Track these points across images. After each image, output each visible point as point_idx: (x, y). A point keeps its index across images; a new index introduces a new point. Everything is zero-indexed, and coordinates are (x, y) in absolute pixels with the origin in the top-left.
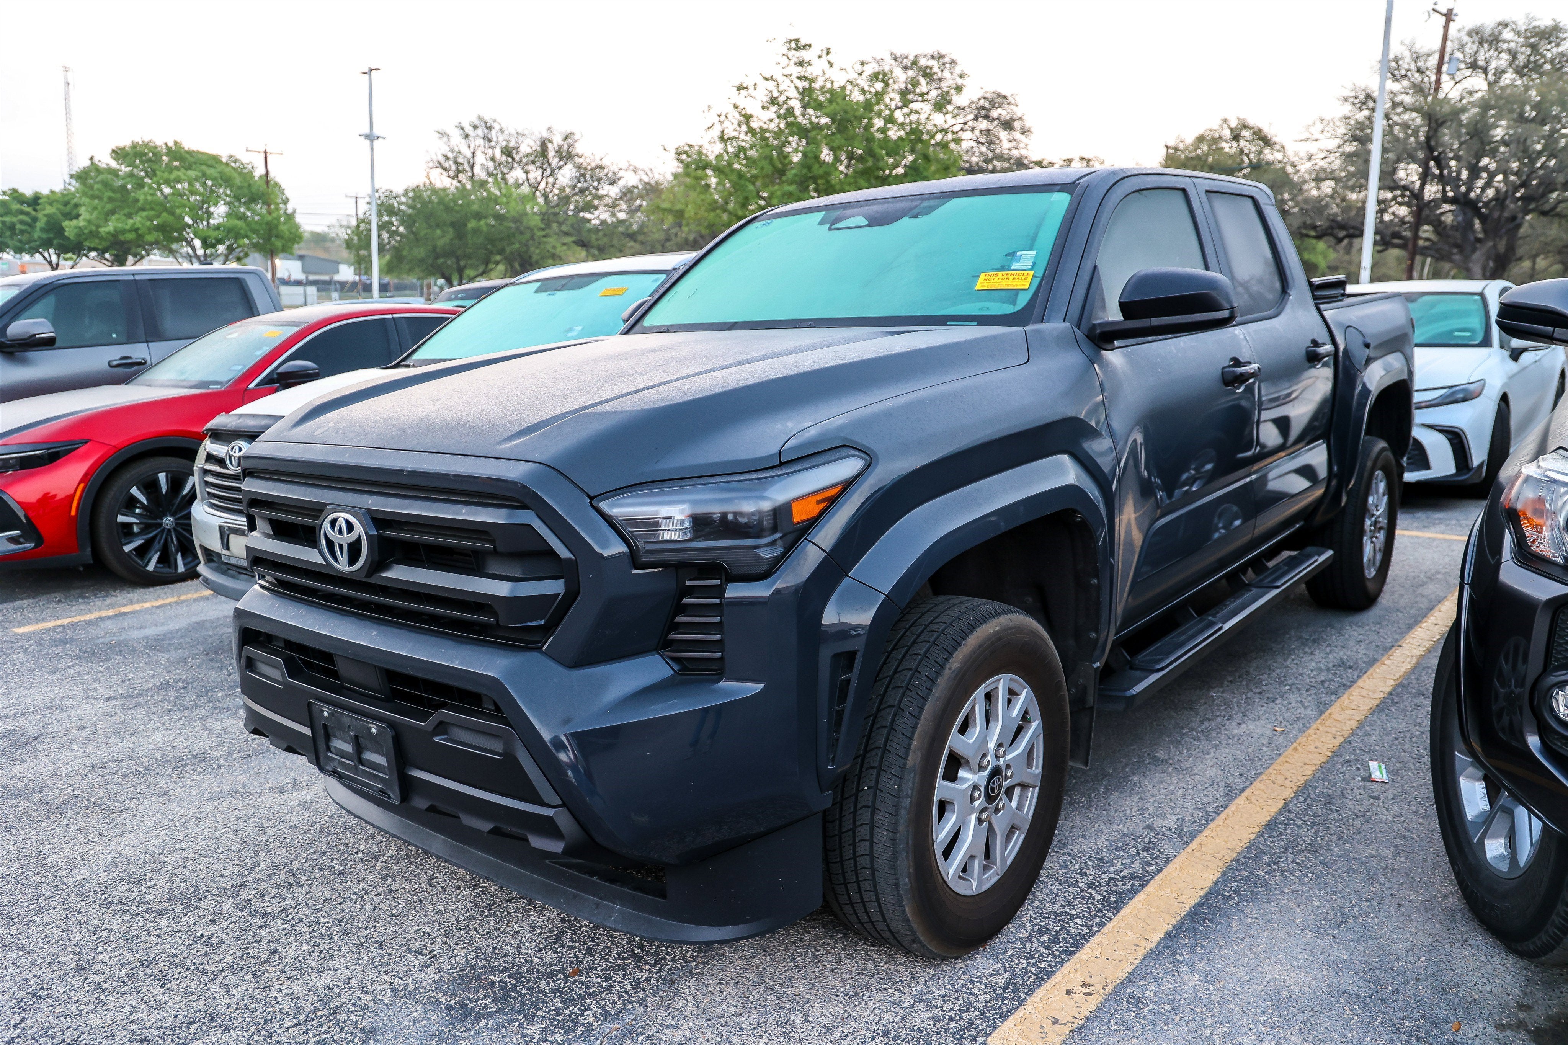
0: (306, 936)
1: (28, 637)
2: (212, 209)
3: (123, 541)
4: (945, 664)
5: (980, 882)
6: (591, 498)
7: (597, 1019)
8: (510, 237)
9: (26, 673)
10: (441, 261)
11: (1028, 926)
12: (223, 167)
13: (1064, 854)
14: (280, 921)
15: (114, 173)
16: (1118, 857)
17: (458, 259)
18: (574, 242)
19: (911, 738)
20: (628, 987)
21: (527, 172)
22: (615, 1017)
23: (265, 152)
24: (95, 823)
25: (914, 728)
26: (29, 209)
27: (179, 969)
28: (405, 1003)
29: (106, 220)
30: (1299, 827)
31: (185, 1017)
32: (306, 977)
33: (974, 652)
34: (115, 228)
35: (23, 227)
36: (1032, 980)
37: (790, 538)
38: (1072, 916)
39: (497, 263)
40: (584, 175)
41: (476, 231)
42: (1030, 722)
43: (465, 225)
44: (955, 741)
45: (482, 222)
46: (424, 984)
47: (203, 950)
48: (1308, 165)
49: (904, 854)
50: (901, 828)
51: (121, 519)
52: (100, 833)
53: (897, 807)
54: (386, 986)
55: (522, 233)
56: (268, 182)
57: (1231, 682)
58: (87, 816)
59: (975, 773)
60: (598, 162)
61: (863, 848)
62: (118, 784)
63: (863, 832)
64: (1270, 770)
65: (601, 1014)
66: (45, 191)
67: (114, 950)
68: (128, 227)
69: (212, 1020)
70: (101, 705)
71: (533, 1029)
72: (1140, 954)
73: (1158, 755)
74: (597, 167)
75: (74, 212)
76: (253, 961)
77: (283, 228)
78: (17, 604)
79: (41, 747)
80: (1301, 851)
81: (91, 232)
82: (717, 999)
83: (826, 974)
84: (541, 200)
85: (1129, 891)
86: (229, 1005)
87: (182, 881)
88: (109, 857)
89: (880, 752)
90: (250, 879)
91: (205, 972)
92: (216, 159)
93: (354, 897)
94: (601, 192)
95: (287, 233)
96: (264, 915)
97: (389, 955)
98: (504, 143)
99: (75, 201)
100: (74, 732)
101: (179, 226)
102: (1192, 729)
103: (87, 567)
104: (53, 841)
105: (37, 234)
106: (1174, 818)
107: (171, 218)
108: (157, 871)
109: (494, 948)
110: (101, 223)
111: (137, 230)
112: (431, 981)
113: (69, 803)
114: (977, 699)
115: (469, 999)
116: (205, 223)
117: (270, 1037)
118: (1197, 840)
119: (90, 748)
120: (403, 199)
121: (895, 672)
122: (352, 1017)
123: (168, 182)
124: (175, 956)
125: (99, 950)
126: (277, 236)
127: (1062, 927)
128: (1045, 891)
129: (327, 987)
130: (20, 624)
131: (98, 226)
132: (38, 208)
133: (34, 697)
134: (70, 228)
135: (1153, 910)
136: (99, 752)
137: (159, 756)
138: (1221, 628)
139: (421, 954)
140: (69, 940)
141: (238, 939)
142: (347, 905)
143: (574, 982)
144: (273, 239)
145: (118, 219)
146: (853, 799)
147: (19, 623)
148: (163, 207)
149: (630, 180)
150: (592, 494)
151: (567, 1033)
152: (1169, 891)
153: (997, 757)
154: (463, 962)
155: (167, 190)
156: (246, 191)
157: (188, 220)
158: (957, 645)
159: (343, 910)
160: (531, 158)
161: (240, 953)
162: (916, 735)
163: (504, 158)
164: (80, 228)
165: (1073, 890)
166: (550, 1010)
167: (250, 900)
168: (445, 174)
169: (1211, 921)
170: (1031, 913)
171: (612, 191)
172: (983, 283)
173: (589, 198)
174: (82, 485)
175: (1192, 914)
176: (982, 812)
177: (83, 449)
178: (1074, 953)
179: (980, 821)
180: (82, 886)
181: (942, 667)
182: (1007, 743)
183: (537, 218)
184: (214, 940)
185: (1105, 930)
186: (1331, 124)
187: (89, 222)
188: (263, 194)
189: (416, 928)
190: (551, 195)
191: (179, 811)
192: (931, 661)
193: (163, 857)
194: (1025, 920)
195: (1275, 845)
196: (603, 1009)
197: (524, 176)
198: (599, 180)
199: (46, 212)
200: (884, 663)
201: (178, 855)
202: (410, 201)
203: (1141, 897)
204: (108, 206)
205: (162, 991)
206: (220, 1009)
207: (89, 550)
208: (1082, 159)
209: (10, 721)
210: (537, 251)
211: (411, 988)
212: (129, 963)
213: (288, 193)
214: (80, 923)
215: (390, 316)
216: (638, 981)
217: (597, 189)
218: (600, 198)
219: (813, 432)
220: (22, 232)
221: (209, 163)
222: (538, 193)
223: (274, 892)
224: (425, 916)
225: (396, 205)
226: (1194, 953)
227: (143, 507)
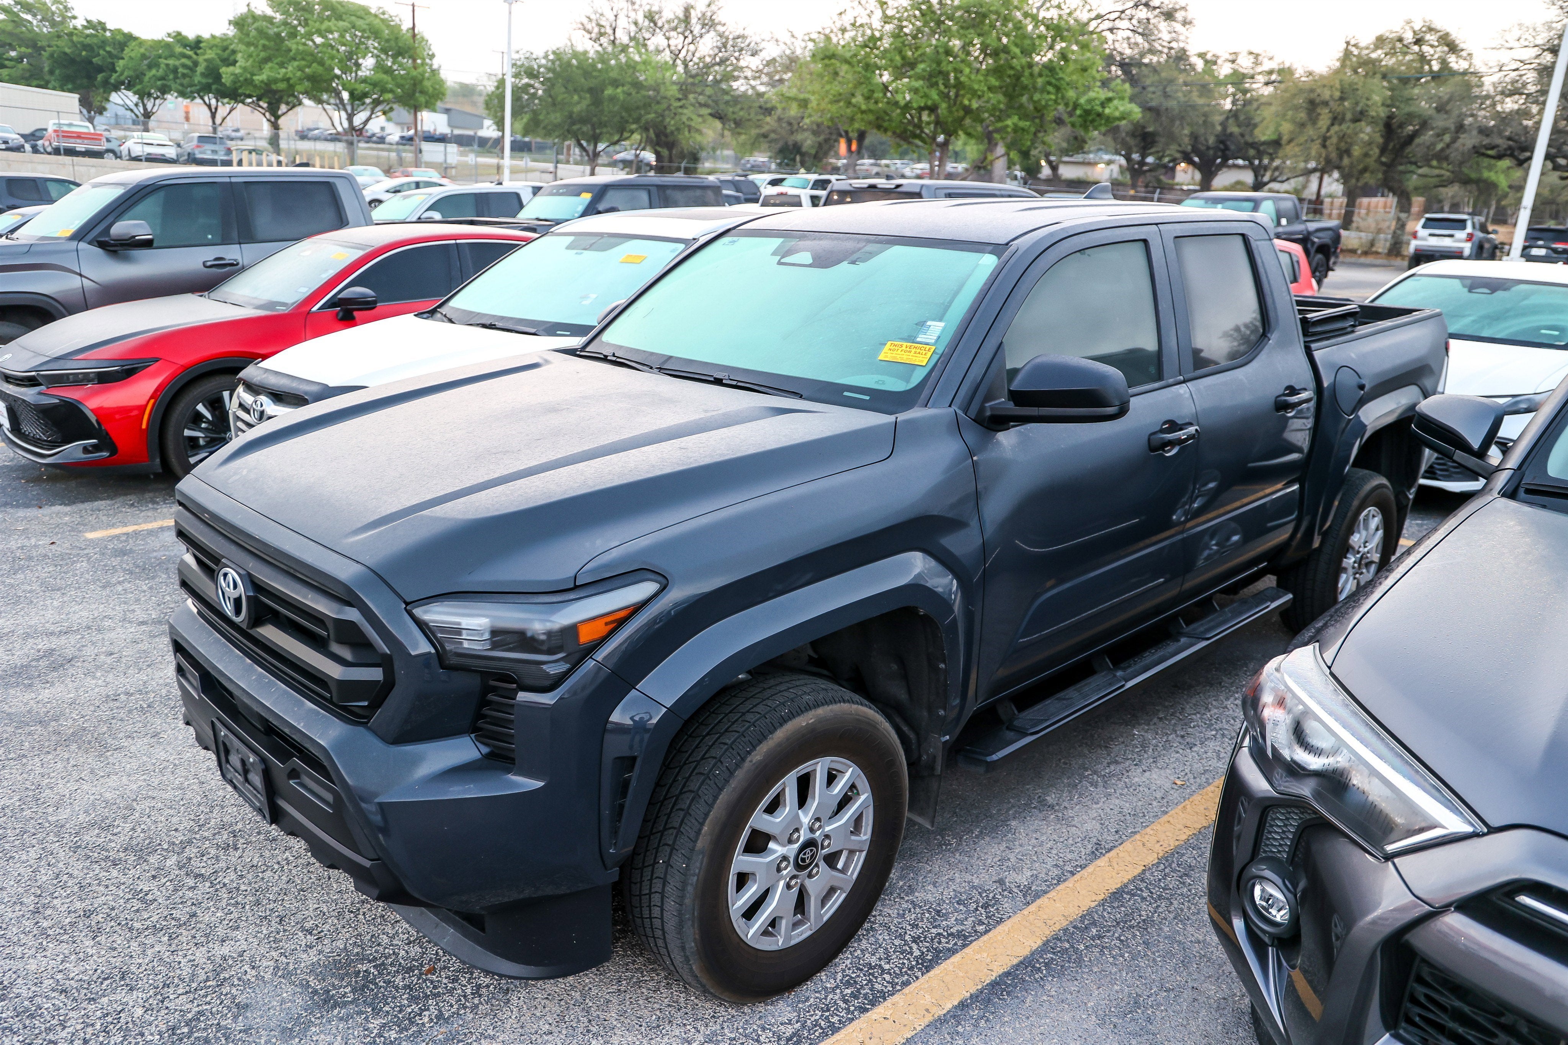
0: (224, 903)
1: (93, 543)
2: (360, 61)
3: (189, 453)
4: (746, 757)
5: (788, 938)
6: (407, 604)
7: (431, 1020)
8: (647, 105)
9: (82, 586)
10: (575, 127)
11: (839, 976)
12: (372, 18)
13: (907, 901)
14: (208, 884)
15: (270, 20)
16: (956, 910)
17: (593, 126)
18: (711, 114)
19: (702, 824)
20: (469, 991)
21: (668, 39)
22: (447, 1021)
23: (413, 5)
24: (91, 760)
25: (706, 815)
26: (191, 53)
27: (113, 923)
28: (280, 983)
29: (261, 69)
30: (1144, 899)
31: (102, 972)
32: (211, 945)
33: (779, 745)
34: (268, 76)
35: (185, 71)
36: (817, 1034)
37: (577, 656)
38: (883, 970)
39: (632, 132)
40: (725, 45)
41: (612, 99)
42: (858, 794)
43: (603, 91)
44: (759, 820)
45: (619, 90)
46: (303, 965)
47: (137, 905)
48: (1495, 78)
49: (690, 923)
50: (687, 901)
51: (187, 433)
52: (92, 772)
53: (684, 883)
54: (272, 963)
55: (658, 103)
56: (414, 36)
57: (1161, 719)
58: (87, 752)
59: (784, 846)
60: (739, 32)
61: (656, 912)
62: (122, 720)
63: (656, 898)
64: (1148, 830)
65: (436, 1017)
66: (206, 35)
67: (68, 897)
68: (280, 76)
69: (123, 978)
70: (132, 630)
71: (375, 1024)
72: (929, 1019)
73: (1048, 798)
74: (738, 37)
75: (232, 58)
76: (173, 923)
77: (427, 84)
78: (96, 504)
79: (71, 671)
80: (1133, 927)
81: (246, 80)
82: (538, 1014)
83: (641, 1002)
84: (680, 69)
85: (949, 950)
86: (140, 965)
87: (143, 831)
88: (92, 798)
89: (675, 831)
90: (198, 836)
91: (131, 929)
92: (366, 11)
93: (276, 867)
94: (742, 63)
95: (431, 90)
96: (197, 876)
97: (285, 931)
98: (647, 8)
99: (232, 47)
100: (102, 657)
101: (328, 77)
102: (1095, 772)
103: (157, 475)
104: (52, 775)
105: (197, 79)
106: (1029, 874)
107: (320, 69)
108: (125, 818)
109: (372, 936)
110: (256, 71)
111: (288, 80)
112: (308, 963)
113: (77, 736)
114: (789, 784)
115: (333, 985)
116: (353, 75)
117: (162, 1002)
118: (1039, 902)
119: (110, 677)
120: (543, 62)
121: (703, 758)
122: (234, 991)
123: (320, 33)
124: (113, 909)
125: (56, 895)
126: (421, 92)
127: (870, 981)
128: (872, 940)
129: (224, 958)
130: (93, 529)
131: (253, 74)
132: (199, 52)
133: (81, 614)
134: (227, 73)
135: (961, 974)
136: (119, 682)
137: (164, 692)
138: (1123, 686)
139: (311, 934)
140: (36, 881)
141: (168, 898)
142: (269, 873)
143: (425, 981)
144: (417, 95)
145: (271, 68)
146: (650, 868)
147: (92, 527)
148: (311, 57)
149: (771, 51)
150: (408, 600)
151: (401, 1032)
152: (985, 955)
153: (812, 830)
154: (342, 947)
155: (319, 40)
156: (393, 43)
157: (337, 71)
158: (763, 737)
159: (263, 879)
160: (673, 25)
161: (166, 913)
162: (707, 822)
163: (647, 23)
164: (235, 75)
165: (897, 942)
166: (396, 1006)
167: (190, 859)
168: (588, 36)
169: (1008, 994)
170: (848, 962)
171: (751, 63)
172: (886, 354)
173: (729, 69)
174: (152, 401)
175: (994, 984)
176: (792, 878)
177: (154, 367)
178: (867, 1010)
179: (788, 886)
180: (62, 826)
181: (743, 760)
182: (824, 818)
183: (675, 87)
184: (150, 897)
185: (907, 990)
186: (1531, 31)
187: (245, 69)
188: (409, 48)
189: (316, 906)
190: (691, 64)
191: (163, 755)
192: (735, 752)
193: (135, 804)
194: (839, 969)
195: (1110, 915)
196: (440, 1011)
197: (665, 42)
198: (741, 50)
199: (206, 57)
200: (697, 747)
201: (148, 803)
202: (550, 64)
203: (956, 959)
204: (263, 54)
205: (92, 943)
206: (133, 968)
207: (158, 460)
208: (1251, 53)
209: (53, 639)
210: (672, 122)
211: (291, 967)
212: (75, 912)
213: (434, 49)
214: (49, 865)
215: (453, 242)
216: (479, 987)
217: (738, 59)
218: (741, 69)
219: (614, 554)
220: (184, 76)
221: (359, 14)
222: (679, 62)
223: (213, 852)
224: (328, 894)
225: (536, 67)
226: (976, 1026)
227: (208, 422)
